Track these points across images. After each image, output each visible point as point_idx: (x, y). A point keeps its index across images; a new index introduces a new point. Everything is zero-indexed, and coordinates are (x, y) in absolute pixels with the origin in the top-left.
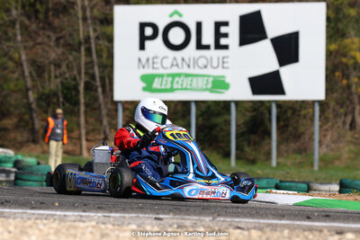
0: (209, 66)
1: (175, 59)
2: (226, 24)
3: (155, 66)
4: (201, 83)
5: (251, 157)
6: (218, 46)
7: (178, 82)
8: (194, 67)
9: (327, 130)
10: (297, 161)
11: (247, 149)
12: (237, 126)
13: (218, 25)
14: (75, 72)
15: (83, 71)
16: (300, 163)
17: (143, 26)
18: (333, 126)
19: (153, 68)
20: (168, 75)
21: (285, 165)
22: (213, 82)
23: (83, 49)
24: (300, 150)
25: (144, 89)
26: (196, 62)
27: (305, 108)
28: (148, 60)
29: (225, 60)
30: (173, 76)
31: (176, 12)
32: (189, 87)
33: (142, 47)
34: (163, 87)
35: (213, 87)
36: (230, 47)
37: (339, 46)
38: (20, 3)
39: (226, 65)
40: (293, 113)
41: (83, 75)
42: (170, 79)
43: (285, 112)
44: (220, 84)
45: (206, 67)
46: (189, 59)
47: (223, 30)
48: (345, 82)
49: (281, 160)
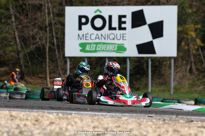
0: (115, 39)
1: (97, 34)
2: (125, 16)
3: (87, 38)
4: (111, 47)
5: (137, 87)
6: (120, 28)
7: (99, 47)
8: (108, 39)
9: (177, 73)
10: (161, 89)
11: (135, 83)
12: (130, 70)
13: (120, 17)
14: (44, 42)
15: (48, 41)
16: (163, 90)
17: (80, 17)
18: (180, 70)
19: (86, 39)
20: (94, 43)
21: (155, 91)
22: (118, 47)
23: (48, 29)
24: (163, 83)
25: (81, 51)
26: (108, 36)
27: (166, 61)
28: (83, 35)
29: (124, 35)
30: (97, 44)
31: (98, 10)
32: (105, 50)
33: (80, 29)
34: (91, 49)
35: (117, 50)
36: (127, 29)
37: (183, 28)
38: (15, 5)
39: (124, 38)
40: (159, 64)
41: (48, 44)
42: (95, 45)
43: (155, 63)
44: (121, 48)
45: (114, 39)
46: (105, 35)
47: (123, 19)
48: (186, 47)
49: (153, 88)
